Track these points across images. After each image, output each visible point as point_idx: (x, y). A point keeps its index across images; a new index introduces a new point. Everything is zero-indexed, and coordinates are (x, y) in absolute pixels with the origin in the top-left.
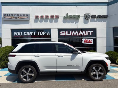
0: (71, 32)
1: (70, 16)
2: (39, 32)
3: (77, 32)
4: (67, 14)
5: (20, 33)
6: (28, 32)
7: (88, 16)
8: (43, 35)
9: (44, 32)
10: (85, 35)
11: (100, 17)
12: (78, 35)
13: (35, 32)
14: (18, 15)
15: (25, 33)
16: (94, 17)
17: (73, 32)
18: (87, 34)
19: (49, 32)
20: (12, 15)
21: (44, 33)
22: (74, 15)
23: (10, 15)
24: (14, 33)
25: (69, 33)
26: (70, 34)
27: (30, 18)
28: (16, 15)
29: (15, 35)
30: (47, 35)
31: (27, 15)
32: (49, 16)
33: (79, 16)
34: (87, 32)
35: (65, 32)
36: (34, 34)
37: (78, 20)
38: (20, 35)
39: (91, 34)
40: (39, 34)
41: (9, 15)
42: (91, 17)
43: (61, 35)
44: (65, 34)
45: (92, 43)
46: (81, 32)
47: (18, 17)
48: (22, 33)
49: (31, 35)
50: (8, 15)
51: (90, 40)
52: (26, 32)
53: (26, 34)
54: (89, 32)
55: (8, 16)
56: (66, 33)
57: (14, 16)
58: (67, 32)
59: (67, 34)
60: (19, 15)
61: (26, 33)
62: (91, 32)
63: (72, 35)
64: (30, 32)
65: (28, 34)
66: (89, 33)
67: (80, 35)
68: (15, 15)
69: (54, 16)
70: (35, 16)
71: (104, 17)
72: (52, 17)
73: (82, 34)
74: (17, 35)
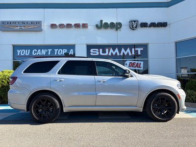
0: (107, 50)
1: (106, 24)
2: (56, 50)
3: (117, 50)
5: (27, 50)
6: (39, 50)
8: (63, 54)
9: (64, 50)
10: (130, 54)
11: (154, 26)
12: (118, 54)
13: (50, 50)
14: (23, 23)
16: (144, 25)
17: (111, 50)
18: (133, 53)
19: (72, 50)
20: (14, 23)
21: (64, 52)
22: (112, 23)
24: (18, 50)
25: (105, 53)
26: (107, 54)
27: (43, 27)
28: (21, 23)
29: (18, 54)
30: (70, 54)
31: (38, 23)
32: (73, 25)
34: (133, 49)
35: (97, 50)
36: (49, 54)
38: (26, 54)
39: (139, 53)
40: (56, 54)
41: (10, 23)
42: (141, 25)
43: (91, 54)
44: (98, 54)
45: (142, 69)
46: (123, 50)
48: (29, 50)
49: (44, 54)
51: (138, 63)
52: (36, 51)
53: (36, 53)
54: (136, 49)
56: (99, 51)
58: (101, 50)
59: (101, 54)
62: (139, 50)
63: (110, 54)
64: (43, 50)
65: (39, 53)
67: (122, 54)
68: (19, 23)
69: (81, 24)
70: (50, 25)
71: (161, 26)
72: (77, 26)
73: (126, 53)
74: (22, 54)
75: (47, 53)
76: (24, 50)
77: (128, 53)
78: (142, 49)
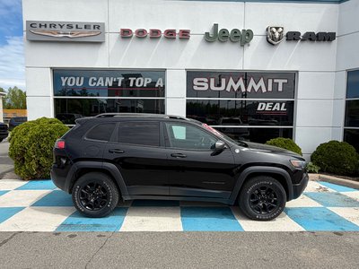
0: (223, 81)
1: (224, 31)
2: (132, 79)
3: (241, 82)
4: (216, 26)
5: (78, 78)
6: (101, 79)
7: (277, 35)
8: (145, 85)
9: (146, 79)
10: (264, 90)
11: (311, 39)
12: (243, 90)
13: (121, 79)
14: (70, 26)
15: (93, 81)
17: (231, 82)
18: (270, 89)
20: (53, 25)
21: (146, 83)
22: (235, 31)
23: (48, 26)
24: (62, 78)
25: (219, 85)
26: (222, 88)
27: (107, 35)
28: (65, 27)
29: (64, 84)
30: (157, 86)
31: (97, 26)
32: (163, 32)
33: (249, 34)
34: (270, 81)
35: (206, 80)
36: (119, 85)
37: (246, 46)
38: (77, 84)
39: (280, 89)
40: (131, 85)
41: (45, 26)
42: (287, 36)
43: (195, 88)
44: (206, 88)
46: (252, 83)
47: (69, 31)
48: (82, 79)
49: (111, 85)
50: (40, 26)
52: (95, 79)
53: (95, 84)
54: (275, 81)
55: (43, 28)
56: (209, 83)
57: (58, 28)
58: (212, 80)
59: (213, 88)
60: (74, 26)
61: (96, 82)
62: (281, 82)
63: (228, 89)
64: (107, 79)
65: (100, 82)
66: (275, 85)
67: (249, 90)
68: (61, 27)
69: (177, 32)
70: (119, 31)
71: (324, 40)
72: (170, 34)
73: (256, 89)
74: (69, 84)
75: (115, 83)
76: (74, 79)
77: (260, 87)
78: (286, 81)
